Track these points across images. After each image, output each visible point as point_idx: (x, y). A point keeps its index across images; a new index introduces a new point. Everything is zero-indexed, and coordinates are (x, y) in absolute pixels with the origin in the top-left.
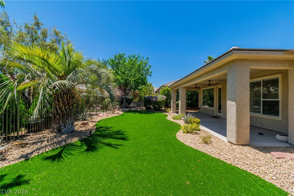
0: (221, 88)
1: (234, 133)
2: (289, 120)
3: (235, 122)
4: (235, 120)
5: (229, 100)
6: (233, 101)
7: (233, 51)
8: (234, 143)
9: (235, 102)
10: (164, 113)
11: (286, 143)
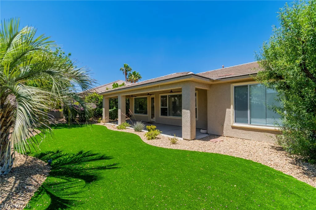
0: (154, 98)
1: (189, 132)
2: (208, 120)
3: (190, 124)
4: (190, 123)
5: (184, 109)
6: (187, 109)
7: (192, 75)
8: (189, 139)
9: (189, 111)
10: (96, 124)
11: (206, 134)
